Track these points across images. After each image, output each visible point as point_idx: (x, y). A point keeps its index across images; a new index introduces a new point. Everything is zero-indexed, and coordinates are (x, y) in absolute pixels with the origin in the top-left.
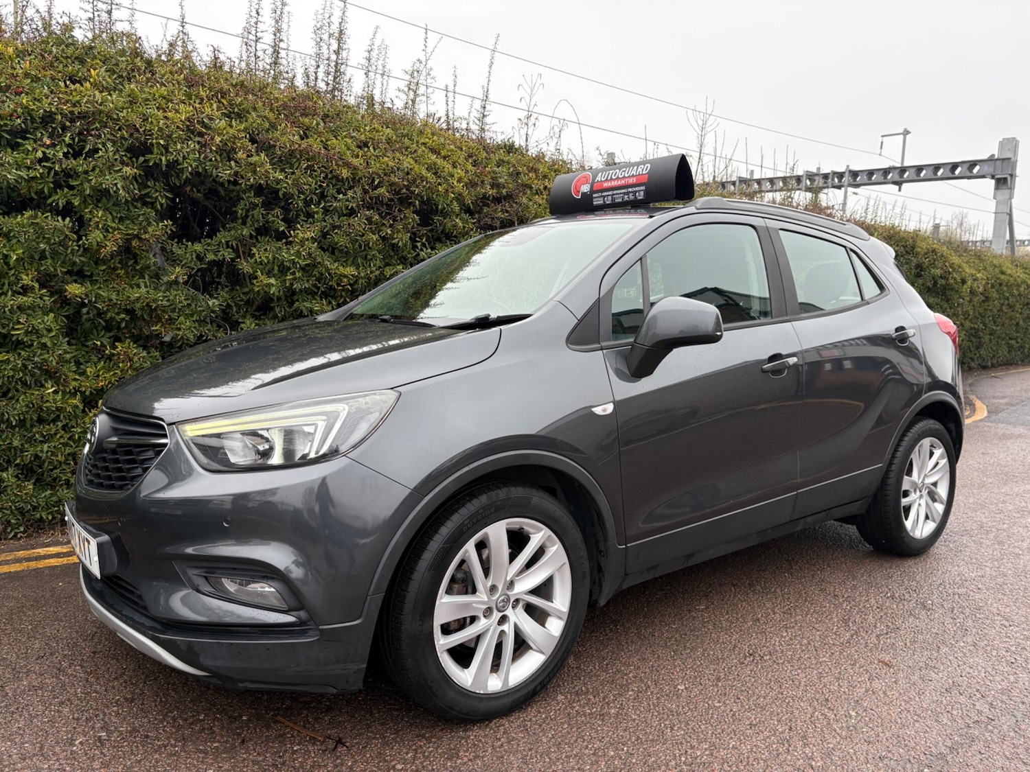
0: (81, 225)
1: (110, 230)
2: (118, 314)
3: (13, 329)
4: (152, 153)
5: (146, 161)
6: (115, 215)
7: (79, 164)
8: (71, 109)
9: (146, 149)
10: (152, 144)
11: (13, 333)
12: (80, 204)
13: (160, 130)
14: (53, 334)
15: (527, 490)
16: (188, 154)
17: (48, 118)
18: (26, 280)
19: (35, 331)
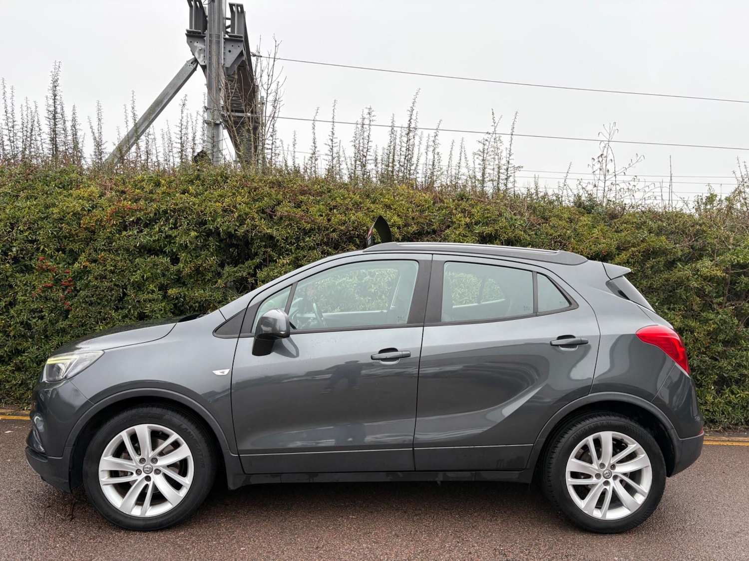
0: (175, 260)
1: (189, 262)
2: (194, 303)
3: (145, 310)
4: (207, 224)
5: (205, 228)
6: (193, 255)
7: (174, 233)
8: (174, 207)
9: (204, 223)
10: (205, 220)
11: (144, 311)
12: (176, 250)
13: (211, 213)
14: (162, 312)
15: (164, 411)
16: (223, 224)
17: (165, 212)
18: (152, 287)
19: (153, 311)
